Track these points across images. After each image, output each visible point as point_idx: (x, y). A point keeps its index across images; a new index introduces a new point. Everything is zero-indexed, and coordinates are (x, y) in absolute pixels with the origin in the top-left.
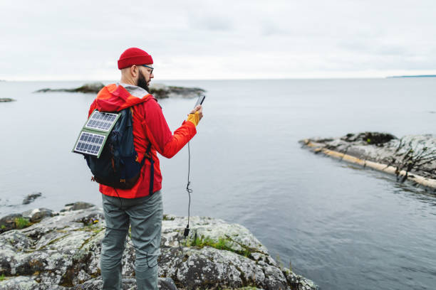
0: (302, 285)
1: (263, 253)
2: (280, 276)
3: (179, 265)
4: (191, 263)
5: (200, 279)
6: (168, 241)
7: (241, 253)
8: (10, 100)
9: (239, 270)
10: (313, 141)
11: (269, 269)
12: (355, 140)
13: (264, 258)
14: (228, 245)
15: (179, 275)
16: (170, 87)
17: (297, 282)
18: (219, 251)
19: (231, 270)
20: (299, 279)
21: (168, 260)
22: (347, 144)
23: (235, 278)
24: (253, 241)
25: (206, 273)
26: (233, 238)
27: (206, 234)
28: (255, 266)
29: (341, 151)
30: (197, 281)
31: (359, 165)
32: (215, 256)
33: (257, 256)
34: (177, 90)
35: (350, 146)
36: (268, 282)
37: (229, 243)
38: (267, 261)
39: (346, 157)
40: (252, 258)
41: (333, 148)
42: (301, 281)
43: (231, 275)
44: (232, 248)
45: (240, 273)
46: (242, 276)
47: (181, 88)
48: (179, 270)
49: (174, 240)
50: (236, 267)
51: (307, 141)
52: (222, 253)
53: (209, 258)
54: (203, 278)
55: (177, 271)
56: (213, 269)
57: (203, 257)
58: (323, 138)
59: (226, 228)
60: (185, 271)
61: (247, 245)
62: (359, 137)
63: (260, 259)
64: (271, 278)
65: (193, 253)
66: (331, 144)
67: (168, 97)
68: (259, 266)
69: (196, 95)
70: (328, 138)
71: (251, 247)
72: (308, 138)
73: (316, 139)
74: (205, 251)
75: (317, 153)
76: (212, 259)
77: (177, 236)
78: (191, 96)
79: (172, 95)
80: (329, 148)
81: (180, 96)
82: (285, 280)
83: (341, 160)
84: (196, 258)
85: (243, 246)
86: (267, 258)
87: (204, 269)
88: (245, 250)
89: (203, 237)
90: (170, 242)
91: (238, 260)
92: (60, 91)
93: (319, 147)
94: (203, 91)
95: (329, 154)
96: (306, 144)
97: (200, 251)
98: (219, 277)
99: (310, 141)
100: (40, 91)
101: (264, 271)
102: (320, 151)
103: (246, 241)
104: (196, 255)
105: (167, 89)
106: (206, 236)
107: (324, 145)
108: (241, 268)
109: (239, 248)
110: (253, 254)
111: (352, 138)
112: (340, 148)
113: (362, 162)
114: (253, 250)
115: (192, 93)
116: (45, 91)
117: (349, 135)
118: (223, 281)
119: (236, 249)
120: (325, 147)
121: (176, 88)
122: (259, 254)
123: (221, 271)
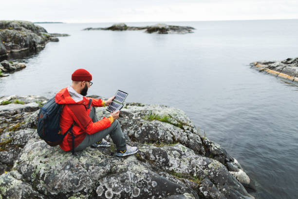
0: (212, 146)
1: (190, 126)
2: (198, 140)
3: (136, 129)
4: (143, 128)
5: (148, 137)
6: (134, 117)
7: (177, 125)
8: (67, 35)
9: (172, 134)
10: (260, 63)
11: (192, 135)
12: (291, 63)
13: (190, 129)
14: (169, 120)
15: (136, 134)
16: (170, 26)
17: (209, 144)
18: (162, 123)
19: (167, 134)
20: (211, 143)
21: (130, 126)
22: (284, 65)
23: (169, 138)
24: (185, 119)
25: (152, 134)
26: (173, 116)
27: (157, 113)
28: (182, 132)
29: (278, 70)
30: (146, 138)
31: (289, 80)
32: (159, 126)
33: (186, 128)
34: (175, 28)
35: (285, 67)
36: (189, 142)
37: (170, 119)
38: (192, 131)
39: (281, 74)
40: (183, 128)
41: (273, 68)
42: (212, 144)
43: (167, 137)
44: (171, 122)
45: (172, 136)
46: (173, 138)
47: (178, 27)
48: (136, 131)
49: (138, 116)
50: (171, 132)
51: (256, 63)
52: (163, 124)
53: (155, 126)
54: (149, 137)
55: (135, 132)
56: (156, 132)
57: (151, 125)
58: (268, 61)
59: (170, 110)
60: (139, 133)
61: (181, 121)
62: (295, 60)
63: (188, 129)
64: (191, 140)
65: (145, 123)
66: (272, 65)
67: (167, 33)
68: (185, 133)
69: (187, 32)
70: (271, 61)
71: (183, 122)
72: (258, 61)
73: (263, 62)
74: (153, 122)
75: (260, 71)
76: (157, 127)
77: (140, 114)
78: (183, 32)
79: (170, 31)
80: (270, 68)
81: (176, 32)
82: (201, 142)
83: (277, 76)
84: (147, 125)
85: (179, 122)
86: (192, 129)
87: (151, 132)
88: (179, 124)
89: (155, 114)
90: (136, 117)
91: (172, 129)
92: (98, 29)
93: (263, 67)
94: (193, 28)
95: (269, 72)
96: (254, 66)
97: (150, 122)
98: (159, 137)
99: (258, 63)
100: (85, 29)
101: (188, 136)
102: (263, 70)
103: (181, 118)
104: (147, 124)
105: (167, 27)
106: (156, 114)
107: (267, 66)
108: (174, 133)
109: (176, 122)
110: (184, 126)
111: (290, 62)
112: (278, 68)
113: (292, 78)
114: (185, 124)
115: (185, 30)
116: (89, 29)
117: (289, 60)
118: (161, 140)
119: (174, 123)
120: (268, 67)
121: (174, 26)
122: (188, 127)
123: (161, 134)
